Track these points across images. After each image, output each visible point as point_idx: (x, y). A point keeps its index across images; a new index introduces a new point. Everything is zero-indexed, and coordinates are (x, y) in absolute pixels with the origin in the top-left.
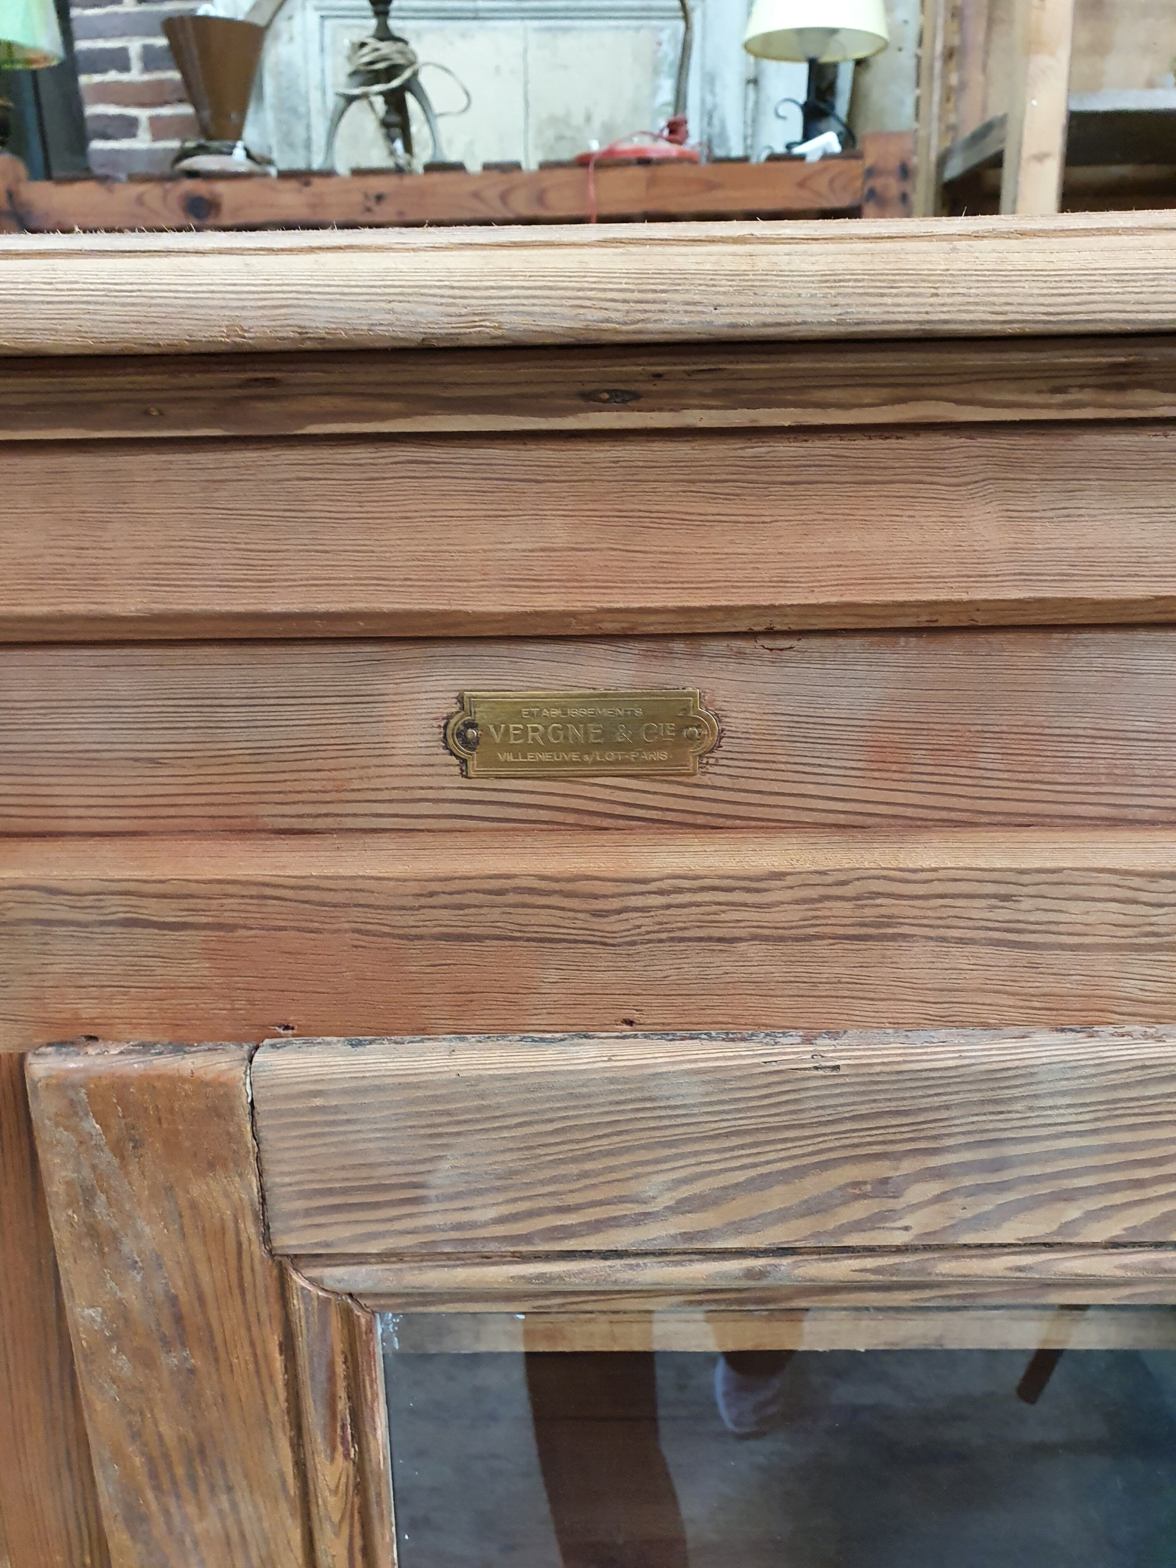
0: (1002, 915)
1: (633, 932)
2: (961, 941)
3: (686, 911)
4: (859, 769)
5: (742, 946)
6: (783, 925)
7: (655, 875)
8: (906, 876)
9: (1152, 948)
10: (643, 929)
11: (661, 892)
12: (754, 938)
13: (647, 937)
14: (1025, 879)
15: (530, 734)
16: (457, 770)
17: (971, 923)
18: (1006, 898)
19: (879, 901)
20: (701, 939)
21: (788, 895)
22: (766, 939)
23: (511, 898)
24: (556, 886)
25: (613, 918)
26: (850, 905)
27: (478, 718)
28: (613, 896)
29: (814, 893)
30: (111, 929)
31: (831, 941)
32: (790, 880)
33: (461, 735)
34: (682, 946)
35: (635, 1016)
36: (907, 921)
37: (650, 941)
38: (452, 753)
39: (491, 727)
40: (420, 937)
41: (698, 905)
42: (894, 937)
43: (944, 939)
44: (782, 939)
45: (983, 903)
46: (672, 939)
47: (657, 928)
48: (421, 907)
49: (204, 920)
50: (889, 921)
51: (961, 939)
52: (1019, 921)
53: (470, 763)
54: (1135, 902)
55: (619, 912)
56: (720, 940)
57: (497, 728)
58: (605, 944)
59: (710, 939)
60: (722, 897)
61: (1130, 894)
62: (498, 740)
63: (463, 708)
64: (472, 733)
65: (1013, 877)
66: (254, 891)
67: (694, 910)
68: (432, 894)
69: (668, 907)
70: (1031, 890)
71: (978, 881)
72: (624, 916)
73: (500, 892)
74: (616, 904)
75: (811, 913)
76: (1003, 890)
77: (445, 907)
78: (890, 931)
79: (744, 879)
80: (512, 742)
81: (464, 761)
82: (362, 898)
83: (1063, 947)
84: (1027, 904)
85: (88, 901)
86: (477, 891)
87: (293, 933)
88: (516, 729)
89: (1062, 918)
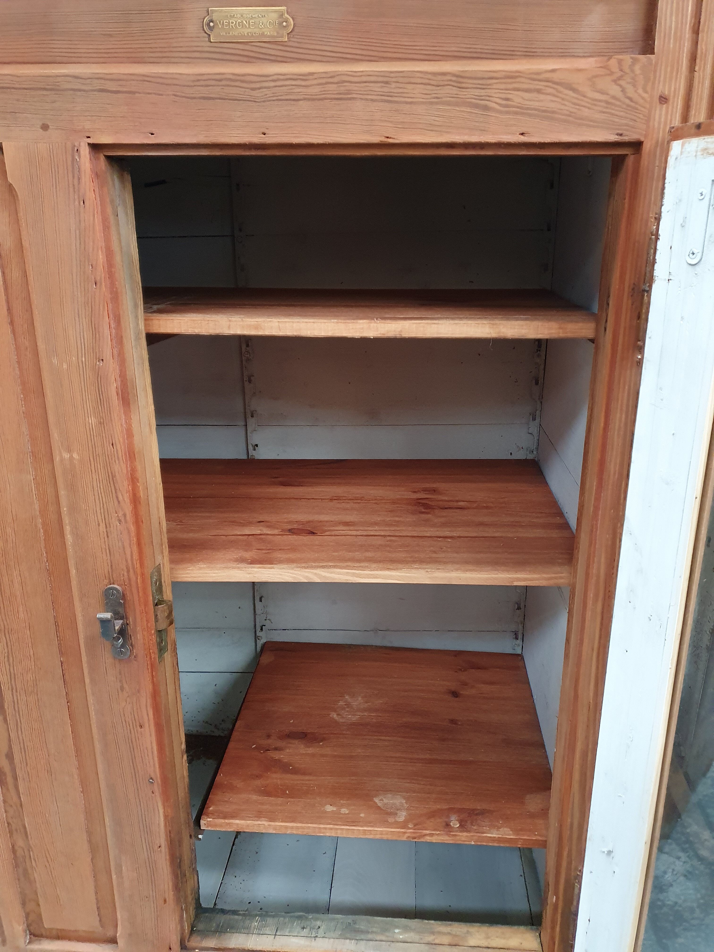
0: (386, 90)
1: (264, 97)
2: (372, 100)
3: (281, 88)
4: (340, 39)
5: (301, 102)
6: (314, 94)
7: (272, 74)
8: (354, 74)
9: (437, 103)
10: (268, 96)
11: (273, 81)
12: (305, 99)
13: (269, 99)
14: (392, 75)
15: (231, 24)
16: (207, 39)
17: (375, 93)
18: (387, 83)
19: (345, 84)
20: (287, 100)
21: (315, 82)
22: (309, 100)
23: (223, 83)
24: (238, 78)
25: (258, 91)
26: (335, 86)
27: (214, 18)
28: (257, 82)
29: (324, 81)
30: (95, 93)
31: (330, 100)
32: (315, 76)
33: (208, 25)
34: (281, 102)
35: (266, 131)
36: (354, 92)
37: (270, 101)
38: (206, 33)
39: (218, 22)
40: (194, 98)
41: (285, 86)
42: (350, 99)
43: (367, 99)
44: (313, 100)
45: (379, 85)
46: (277, 100)
47: (272, 95)
48: (195, 86)
49: (125, 90)
50: (349, 92)
51: (372, 99)
52: (391, 92)
53: (211, 36)
54: (429, 84)
55: (259, 88)
56: (294, 100)
57: (220, 22)
58: (255, 102)
59: (290, 100)
60: (294, 83)
61: (427, 81)
62: (220, 27)
63: (208, 14)
64: (212, 24)
65: (387, 75)
66: (141, 78)
67: (284, 88)
68: (198, 80)
69: (276, 86)
70: (394, 80)
71: (376, 76)
72: (261, 90)
73: (220, 80)
74: (258, 85)
75: (323, 89)
76: (385, 79)
77: (202, 86)
78: (349, 96)
79: (300, 75)
80: (225, 27)
81: (209, 35)
82: (175, 82)
83: (407, 103)
84: (394, 85)
85: (88, 81)
86: (213, 80)
87: (154, 95)
88: (226, 22)
89: (405, 91)
